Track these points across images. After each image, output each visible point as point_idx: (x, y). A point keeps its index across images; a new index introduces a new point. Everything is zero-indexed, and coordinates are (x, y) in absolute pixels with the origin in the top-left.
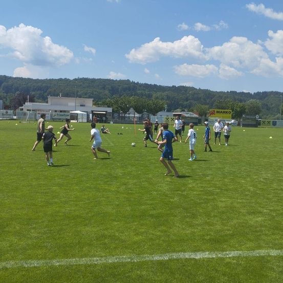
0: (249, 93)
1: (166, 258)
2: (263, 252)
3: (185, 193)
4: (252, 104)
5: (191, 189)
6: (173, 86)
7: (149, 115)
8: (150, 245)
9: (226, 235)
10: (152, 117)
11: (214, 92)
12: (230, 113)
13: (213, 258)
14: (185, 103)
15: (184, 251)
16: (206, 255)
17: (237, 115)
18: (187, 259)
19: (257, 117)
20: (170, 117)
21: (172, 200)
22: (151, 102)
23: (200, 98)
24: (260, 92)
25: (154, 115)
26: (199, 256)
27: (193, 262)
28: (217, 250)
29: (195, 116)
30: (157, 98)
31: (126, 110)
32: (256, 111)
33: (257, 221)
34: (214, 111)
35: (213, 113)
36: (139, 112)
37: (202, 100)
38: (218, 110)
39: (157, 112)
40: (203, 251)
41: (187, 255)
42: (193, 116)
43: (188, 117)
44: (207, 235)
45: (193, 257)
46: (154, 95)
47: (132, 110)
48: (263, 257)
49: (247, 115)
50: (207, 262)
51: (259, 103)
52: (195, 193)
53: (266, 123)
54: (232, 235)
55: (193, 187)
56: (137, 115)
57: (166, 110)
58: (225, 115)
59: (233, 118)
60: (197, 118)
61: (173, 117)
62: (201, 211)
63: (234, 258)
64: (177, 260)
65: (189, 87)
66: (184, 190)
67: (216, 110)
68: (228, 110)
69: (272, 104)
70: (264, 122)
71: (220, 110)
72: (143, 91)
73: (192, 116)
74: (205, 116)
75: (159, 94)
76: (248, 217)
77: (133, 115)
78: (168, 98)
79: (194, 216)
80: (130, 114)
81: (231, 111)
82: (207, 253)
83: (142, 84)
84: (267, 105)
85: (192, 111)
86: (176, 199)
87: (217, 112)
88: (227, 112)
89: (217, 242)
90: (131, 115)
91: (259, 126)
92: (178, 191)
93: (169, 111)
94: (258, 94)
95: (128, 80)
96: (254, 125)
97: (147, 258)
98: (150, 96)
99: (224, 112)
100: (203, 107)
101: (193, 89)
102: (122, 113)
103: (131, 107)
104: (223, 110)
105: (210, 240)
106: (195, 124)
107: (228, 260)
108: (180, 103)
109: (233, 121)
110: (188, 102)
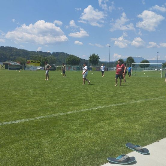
2: (56, 115)
4: (51, 58)
9: (35, 111)
14: (11, 57)
16: (23, 120)
17: (43, 64)
19: (54, 65)
20: (1, 65)
23: (21, 55)
24: (55, 53)
28: (29, 117)
29: (18, 64)
32: (52, 62)
35: (29, 63)
38: (32, 61)
42: (16, 64)
43: (13, 65)
48: (56, 116)
50: (23, 123)
53: (59, 68)
54: (39, 111)
58: (36, 64)
59: (41, 66)
60: (18, 66)
61: (3, 65)
63: (40, 119)
67: (31, 61)
68: (38, 61)
69: (61, 59)
70: (58, 68)
71: (33, 61)
74: (25, 65)
76: (48, 103)
81: (40, 61)
84: (59, 60)
85: (16, 61)
88: (37, 62)
89: (30, 114)
91: (55, 70)
96: (53, 69)
99: (36, 62)
100: (23, 59)
101: (15, 49)
104: (35, 61)
106: (18, 69)
107: (37, 121)
108: (8, 57)
109: (41, 67)
110: (13, 57)
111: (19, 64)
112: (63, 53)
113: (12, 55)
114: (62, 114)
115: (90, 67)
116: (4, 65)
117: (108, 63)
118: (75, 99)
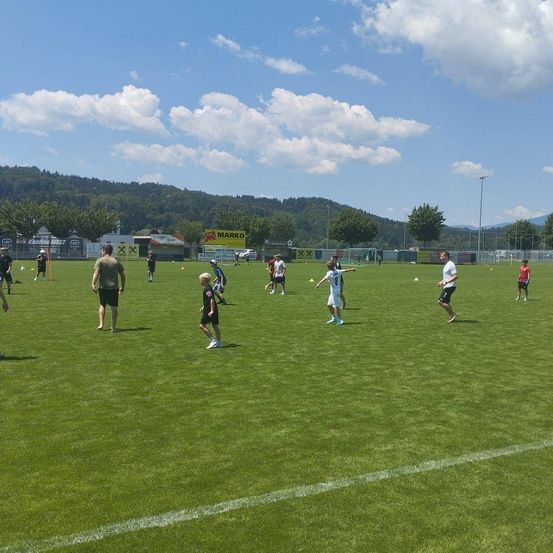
0: (275, 201)
1: (99, 537)
2: (283, 494)
3: (148, 398)
4: (279, 219)
5: (161, 389)
6: (133, 183)
7: (81, 241)
8: (66, 516)
9: (221, 472)
10: (89, 245)
11: (213, 196)
12: (242, 236)
13: (194, 520)
14: (159, 217)
15: (138, 516)
16: (183, 516)
17: (255, 240)
18: (142, 530)
19: (290, 243)
20: (127, 246)
21: (120, 415)
22: (85, 214)
23: (188, 208)
24: (294, 199)
25: (94, 241)
26: (166, 520)
27: (153, 535)
28: (202, 502)
29: (178, 242)
30: (99, 206)
31: (30, 231)
32: (286, 232)
33: (278, 437)
34: (214, 233)
35: (211, 237)
36: (59, 236)
37: (191, 211)
38: (221, 231)
39: (100, 234)
40: (176, 509)
41: (143, 524)
42: (174, 243)
43: (165, 245)
44: (186, 476)
45: (155, 524)
46: (94, 201)
47: (43, 231)
48: (284, 503)
49: (273, 240)
50: (181, 528)
51: (293, 218)
52: (169, 395)
53: (306, 254)
54: (232, 471)
55: (167, 383)
56: (56, 241)
57: (118, 232)
58: (233, 240)
59: (248, 246)
60: (181, 246)
61: (133, 245)
62: (178, 429)
63: (232, 513)
64: (122, 536)
65: (165, 186)
66: (147, 393)
67: (217, 231)
68: (239, 232)
69: (314, 220)
70: (301, 253)
71: (225, 232)
72: (69, 192)
73: (171, 242)
74: (198, 242)
75: (103, 198)
76: (263, 432)
77: (47, 242)
78: (124, 206)
79: (163, 442)
80: (39, 239)
81: (244, 232)
82: (183, 512)
83: (66, 177)
84: (306, 223)
85: (172, 233)
86: (129, 412)
87: (220, 235)
88: (236, 236)
89: (204, 487)
90: (42, 242)
91: (293, 260)
92: (133, 394)
93: (125, 232)
94: (291, 201)
95: (34, 168)
96: (286, 258)
97: (57, 544)
98: (83, 203)
99: (227, 235)
100: (193, 224)
101: (173, 189)
102: (21, 238)
103: (42, 224)
104: (229, 232)
105: (190, 485)
106: (179, 258)
107: (222, 519)
108: (148, 216)
109: (248, 251)
110: (164, 216)
111: (181, 242)
112: (321, 201)
113: (162, 210)
115: (411, 249)
116: (138, 246)
118: (347, 416)
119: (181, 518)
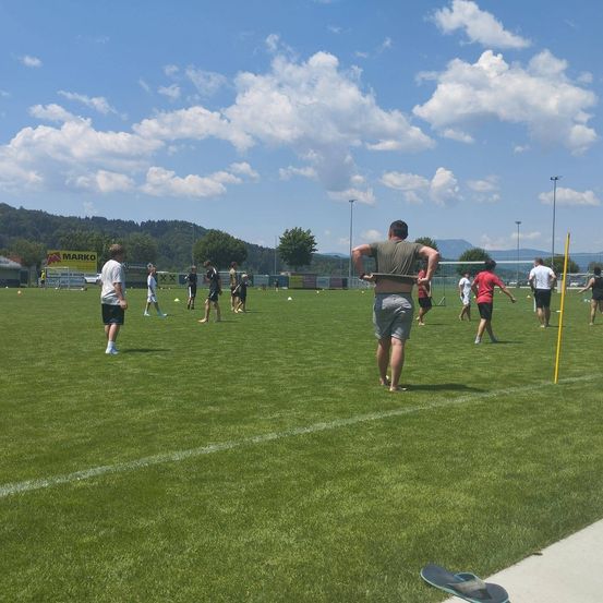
0: (131, 223)
2: (156, 459)
4: (138, 240)
9: (77, 447)
11: (57, 217)
12: (93, 258)
16: (27, 486)
23: (25, 230)
24: (154, 222)
28: (53, 473)
29: (12, 264)
32: (146, 255)
34: (58, 254)
35: (54, 260)
38: (67, 253)
42: (8, 265)
48: (156, 466)
49: (130, 262)
54: (91, 445)
58: (82, 263)
60: (15, 270)
63: (92, 479)
67: (62, 253)
68: (90, 253)
70: (164, 277)
71: (72, 253)
74: (38, 266)
76: (128, 413)
81: (96, 254)
87: (66, 256)
88: (86, 257)
99: (80, 257)
100: (33, 245)
101: (5, 207)
104: (77, 253)
105: (36, 460)
106: (15, 284)
107: (80, 484)
111: (18, 265)
112: (185, 224)
114: (177, 456)
115: (283, 274)
117: (346, 261)
118: (227, 395)
119: (26, 488)
